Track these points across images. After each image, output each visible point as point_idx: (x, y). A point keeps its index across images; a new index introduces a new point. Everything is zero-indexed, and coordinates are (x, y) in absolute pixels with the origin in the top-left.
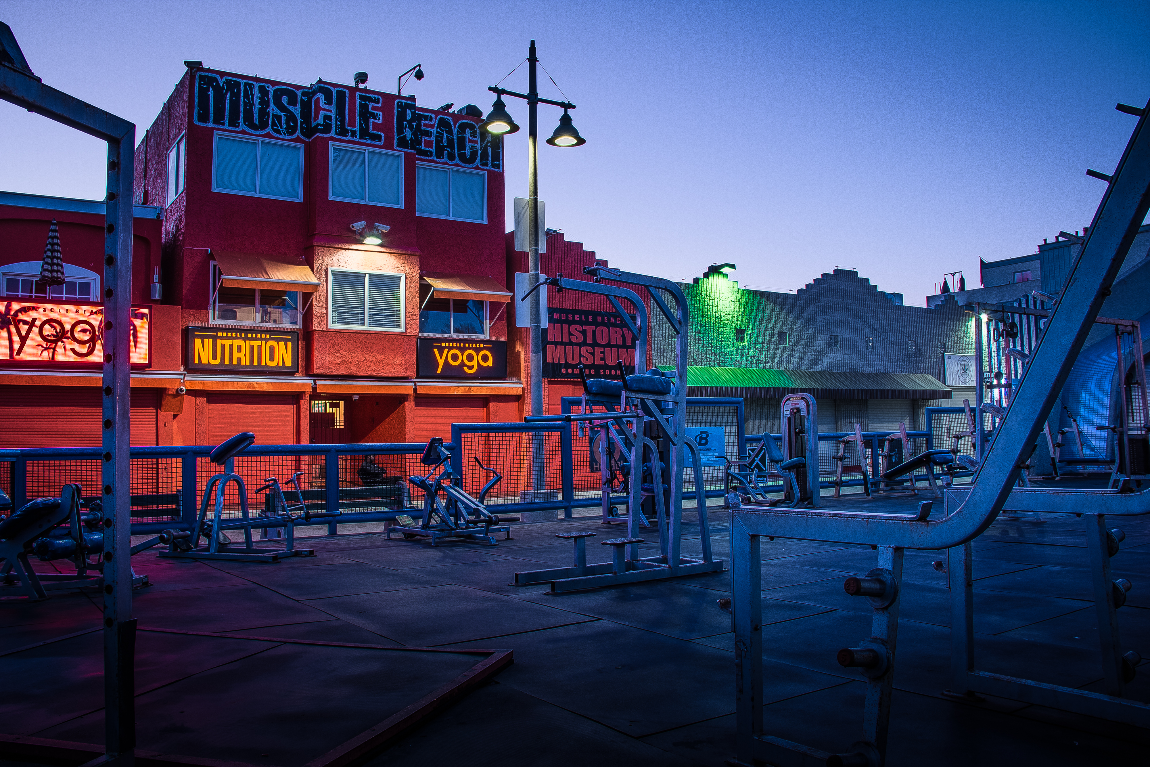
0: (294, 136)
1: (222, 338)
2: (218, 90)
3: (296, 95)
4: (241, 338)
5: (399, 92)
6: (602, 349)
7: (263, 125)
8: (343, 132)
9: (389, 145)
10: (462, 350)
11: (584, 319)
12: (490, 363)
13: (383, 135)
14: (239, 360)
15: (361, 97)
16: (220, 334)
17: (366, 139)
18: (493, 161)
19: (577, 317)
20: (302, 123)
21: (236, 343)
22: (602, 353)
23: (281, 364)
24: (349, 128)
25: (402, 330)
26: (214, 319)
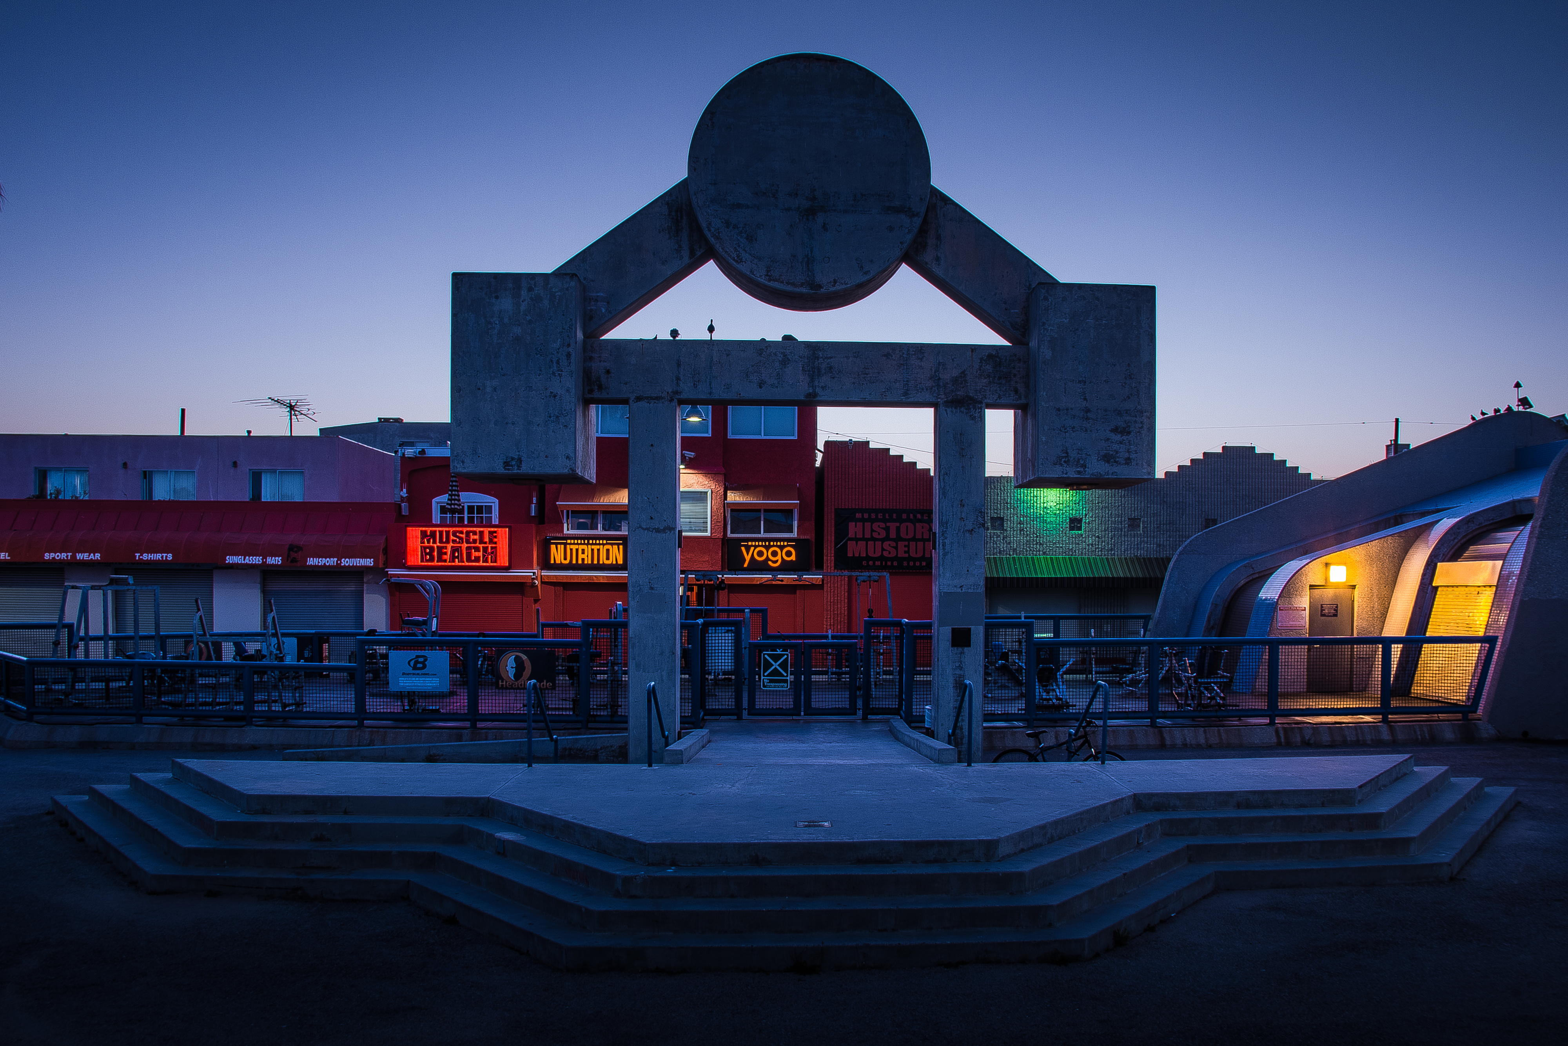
1: (570, 544)
6: (907, 543)
10: (767, 548)
11: (887, 517)
12: (793, 558)
14: (583, 560)
16: (569, 541)
19: (880, 516)
21: (581, 547)
22: (905, 546)
23: (614, 562)
25: (709, 534)
26: (568, 530)
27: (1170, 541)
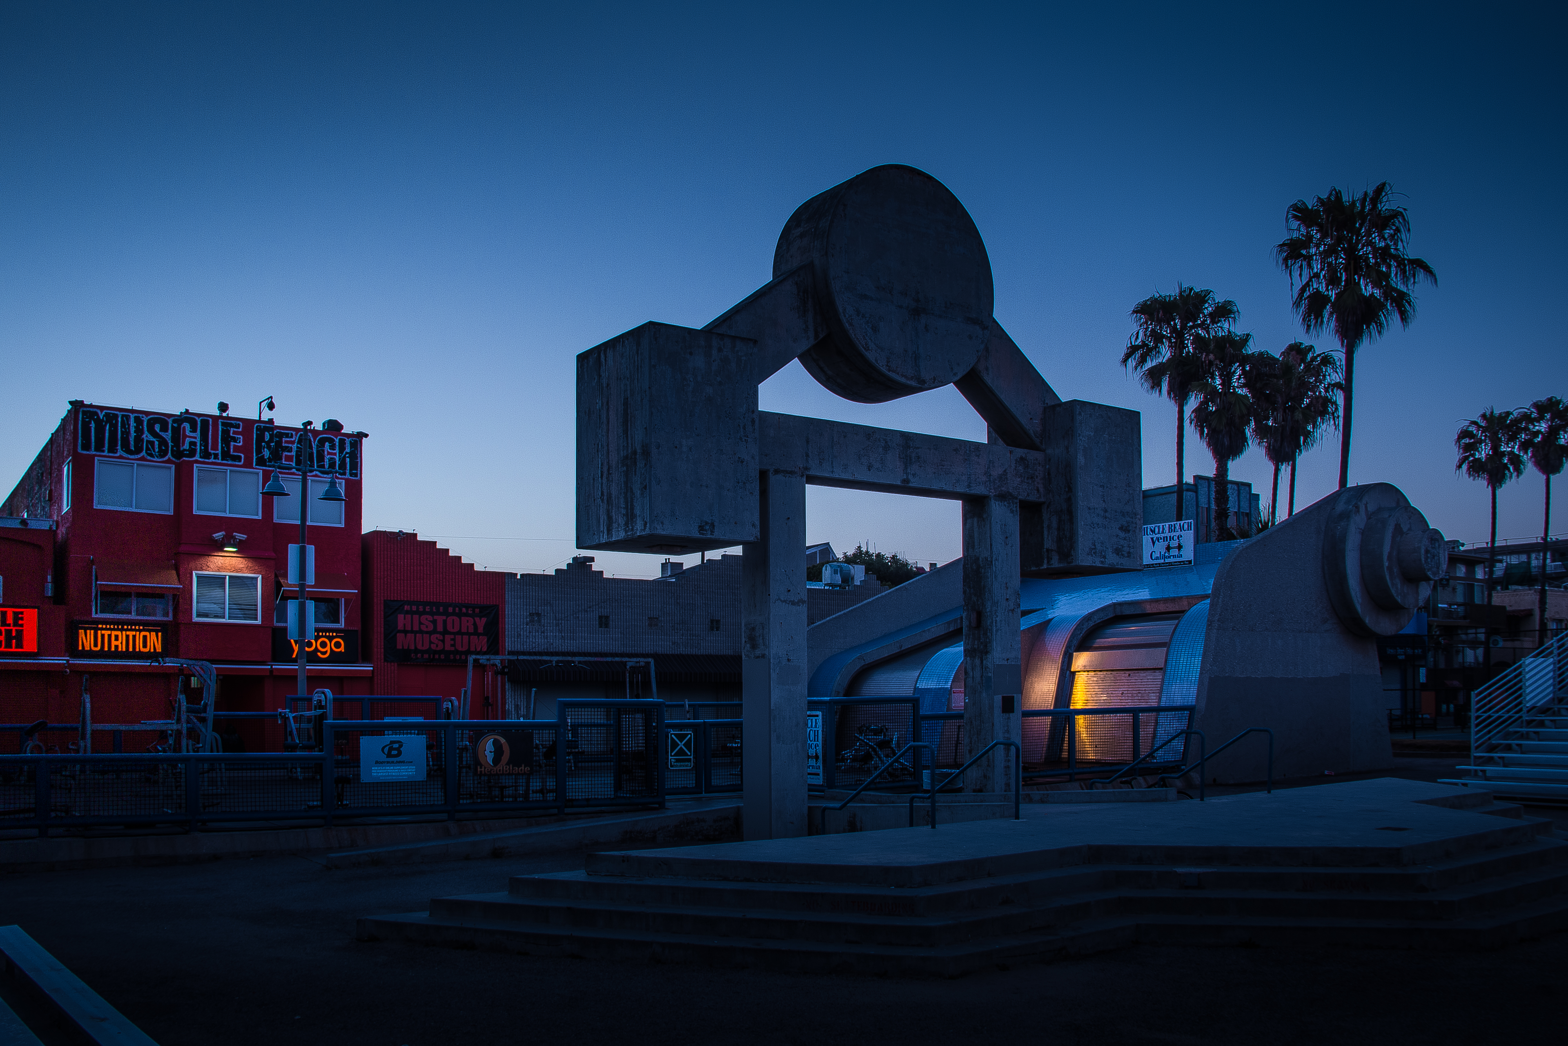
0: (166, 458)
1: (102, 629)
2: (99, 422)
3: (167, 423)
4: (118, 629)
5: (260, 417)
6: (452, 637)
7: (138, 450)
8: (206, 454)
9: (248, 464)
10: (316, 638)
11: (434, 610)
12: (342, 649)
13: (243, 456)
14: (117, 647)
15: (223, 424)
16: (100, 626)
17: (227, 460)
18: (351, 470)
19: (428, 609)
20: (172, 447)
21: (114, 633)
22: (452, 640)
23: (152, 650)
24: (212, 452)
25: (259, 622)
26: (96, 613)
27: (682, 638)
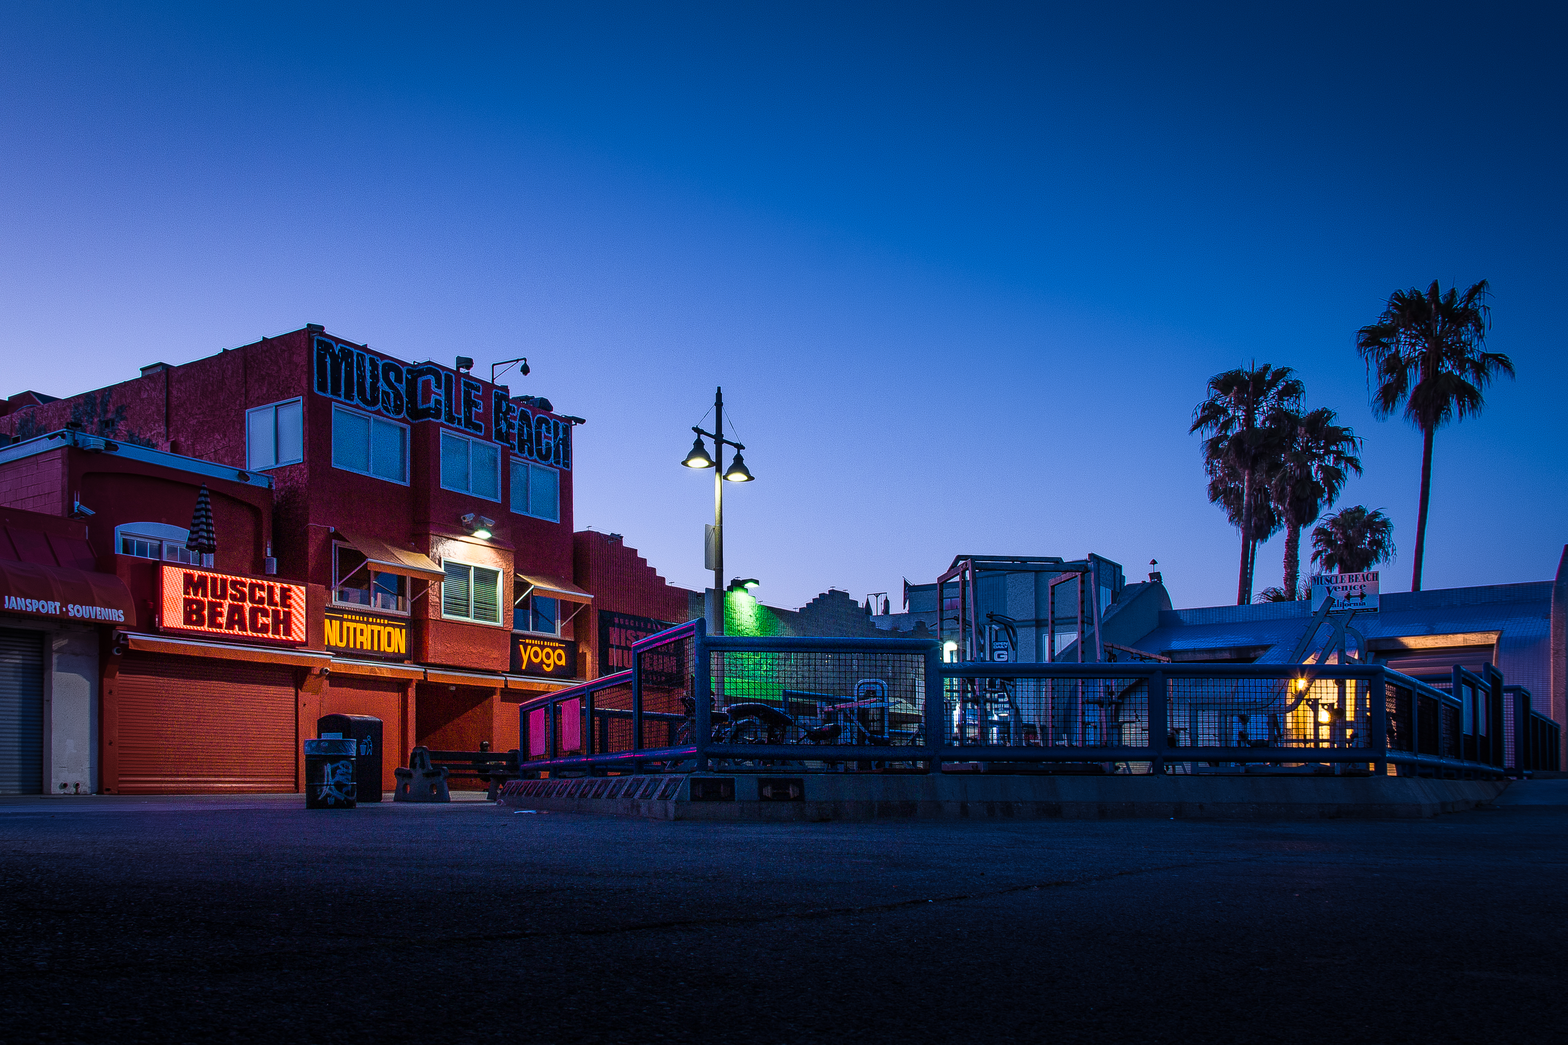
0: (400, 417)
1: (347, 620)
2: (334, 356)
3: (401, 372)
4: (363, 622)
5: (493, 381)
7: (374, 402)
8: (451, 419)
9: (488, 437)
10: (542, 647)
11: (637, 625)
12: (563, 662)
13: (483, 426)
15: (466, 384)
16: (346, 616)
17: (469, 428)
18: (564, 459)
19: (632, 623)
20: (407, 403)
21: (360, 626)
23: (397, 651)
24: (456, 415)
25: (500, 624)
26: (337, 600)
